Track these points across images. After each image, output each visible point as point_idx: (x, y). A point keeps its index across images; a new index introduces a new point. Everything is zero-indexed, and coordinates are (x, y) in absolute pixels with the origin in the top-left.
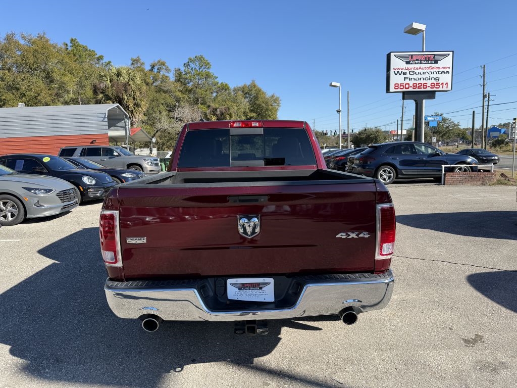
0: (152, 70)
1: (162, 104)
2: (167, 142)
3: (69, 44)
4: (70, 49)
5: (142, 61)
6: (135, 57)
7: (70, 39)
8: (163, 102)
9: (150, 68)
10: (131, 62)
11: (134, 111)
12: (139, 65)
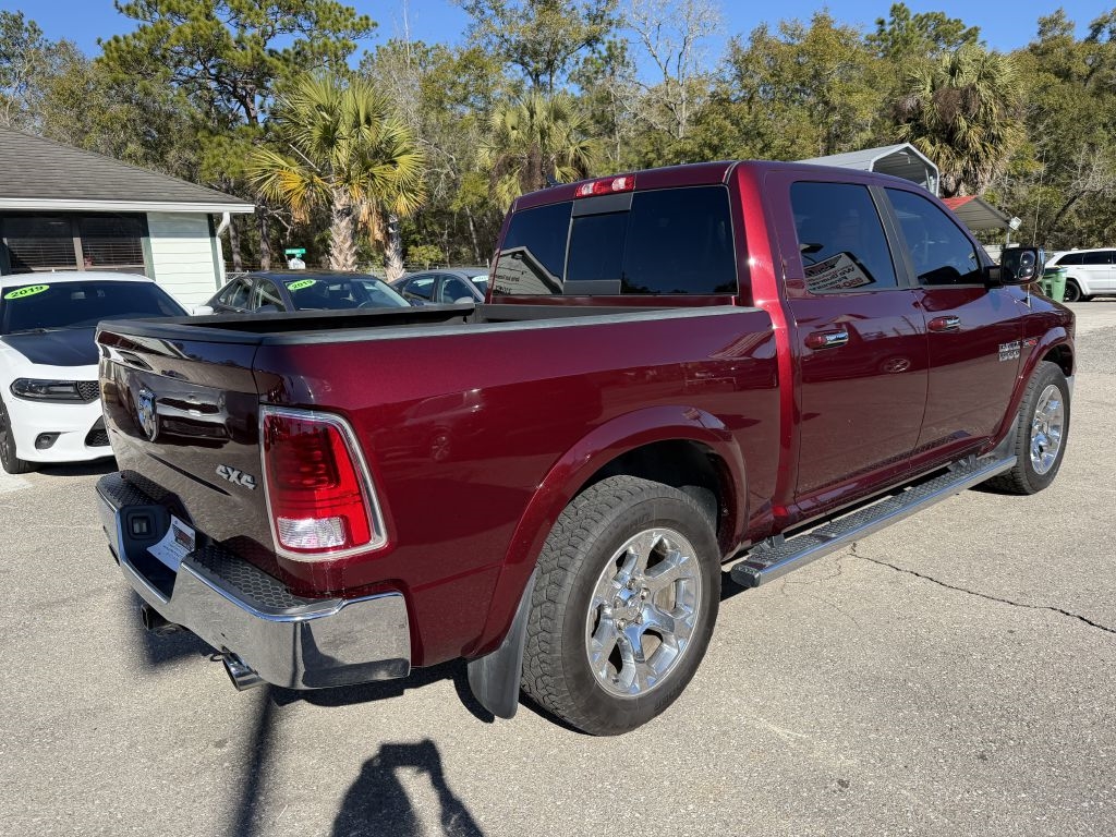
0: (1092, 39)
1: (1105, 126)
2: (1104, 227)
3: (888, 19)
4: (888, 28)
5: (1066, 21)
6: (1049, 14)
7: (891, 7)
8: (1106, 120)
9: (1088, 33)
10: (1037, 28)
11: (982, 155)
12: (1057, 33)
